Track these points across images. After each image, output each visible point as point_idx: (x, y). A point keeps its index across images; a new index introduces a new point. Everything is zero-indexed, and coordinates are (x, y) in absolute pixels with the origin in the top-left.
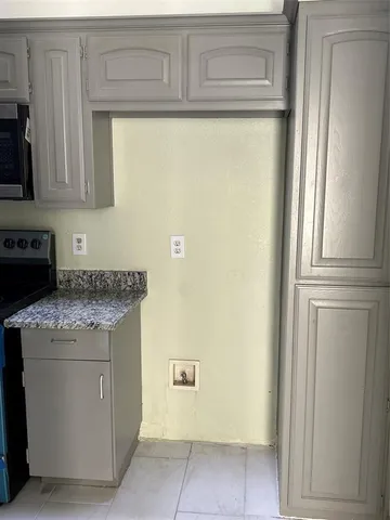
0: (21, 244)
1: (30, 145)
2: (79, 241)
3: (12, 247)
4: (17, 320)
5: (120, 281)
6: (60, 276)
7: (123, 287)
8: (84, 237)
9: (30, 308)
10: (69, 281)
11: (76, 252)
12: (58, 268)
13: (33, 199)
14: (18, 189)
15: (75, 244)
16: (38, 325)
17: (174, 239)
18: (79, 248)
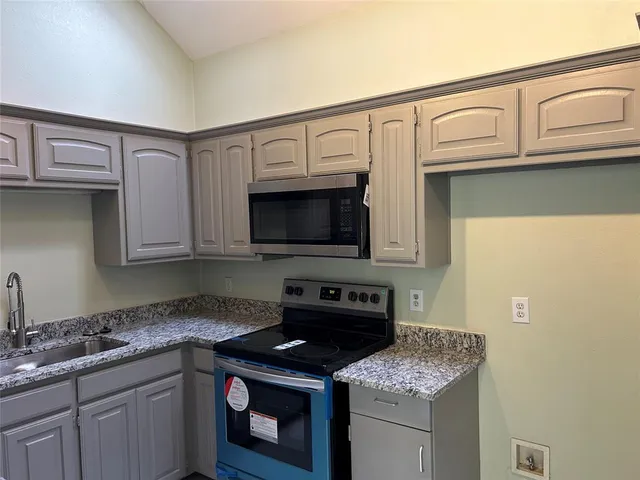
0: (363, 298)
1: (368, 208)
2: (416, 297)
3: (355, 300)
4: (345, 374)
5: (455, 341)
6: (398, 330)
7: (459, 349)
8: (420, 293)
9: (361, 363)
10: (405, 336)
11: (413, 308)
12: (396, 322)
13: (370, 258)
14: (354, 250)
15: (413, 300)
16: (361, 383)
17: (516, 300)
18: (416, 304)
